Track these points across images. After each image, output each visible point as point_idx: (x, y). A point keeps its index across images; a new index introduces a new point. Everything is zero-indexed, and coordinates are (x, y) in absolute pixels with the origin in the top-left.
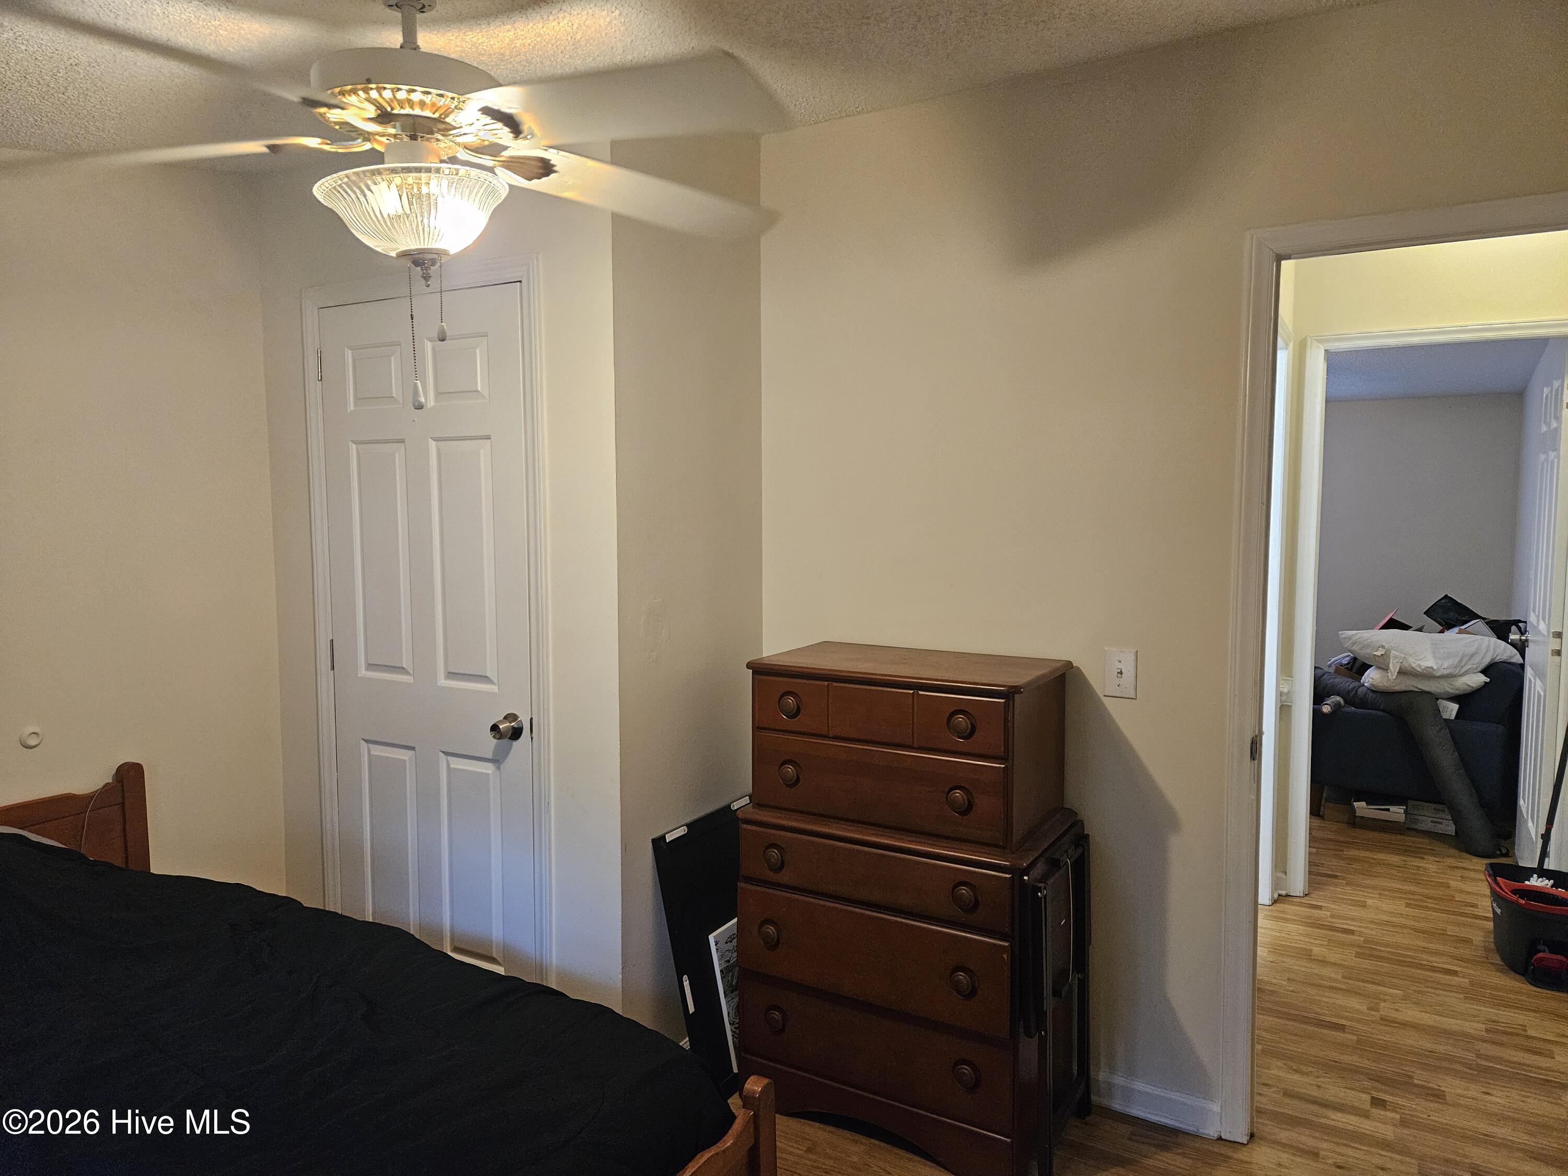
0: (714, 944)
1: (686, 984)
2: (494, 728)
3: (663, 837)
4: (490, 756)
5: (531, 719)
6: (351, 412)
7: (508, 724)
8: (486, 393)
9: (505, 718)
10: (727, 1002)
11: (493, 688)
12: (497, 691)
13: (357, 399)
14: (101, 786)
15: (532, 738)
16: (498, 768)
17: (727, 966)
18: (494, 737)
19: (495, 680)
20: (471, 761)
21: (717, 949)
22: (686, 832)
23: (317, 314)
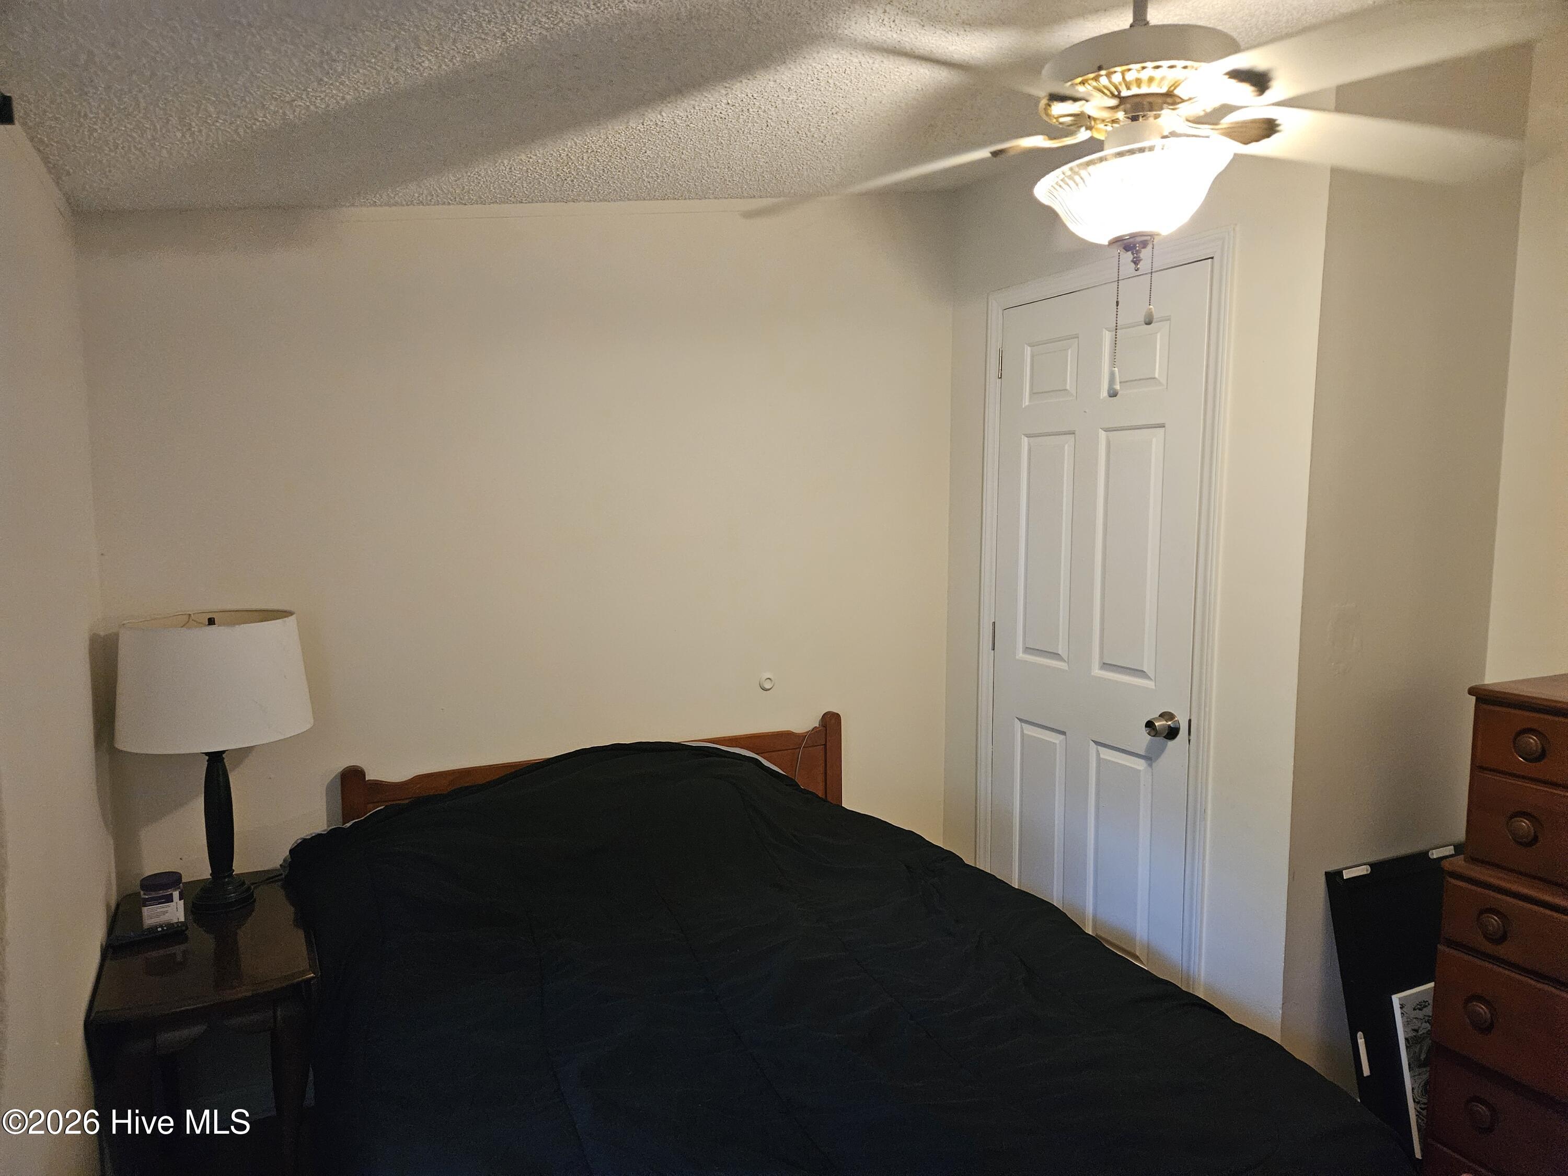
0: (1399, 1006)
1: (1361, 1042)
2: (1150, 724)
3: (1339, 873)
4: (1142, 753)
5: (1190, 721)
6: (1026, 407)
7: (1164, 722)
8: (1164, 381)
9: (1160, 716)
10: (1412, 1077)
11: (1150, 684)
12: (1154, 687)
13: (1033, 394)
14: (811, 728)
15: (1189, 741)
16: (1150, 765)
17: (1415, 1036)
18: (1149, 734)
19: (1152, 675)
20: (1121, 754)
21: (1402, 1013)
22: (1369, 872)
23: (1001, 314)
